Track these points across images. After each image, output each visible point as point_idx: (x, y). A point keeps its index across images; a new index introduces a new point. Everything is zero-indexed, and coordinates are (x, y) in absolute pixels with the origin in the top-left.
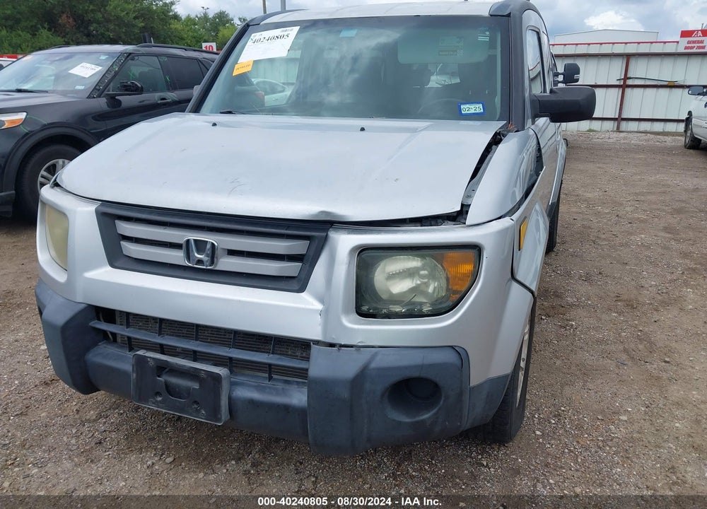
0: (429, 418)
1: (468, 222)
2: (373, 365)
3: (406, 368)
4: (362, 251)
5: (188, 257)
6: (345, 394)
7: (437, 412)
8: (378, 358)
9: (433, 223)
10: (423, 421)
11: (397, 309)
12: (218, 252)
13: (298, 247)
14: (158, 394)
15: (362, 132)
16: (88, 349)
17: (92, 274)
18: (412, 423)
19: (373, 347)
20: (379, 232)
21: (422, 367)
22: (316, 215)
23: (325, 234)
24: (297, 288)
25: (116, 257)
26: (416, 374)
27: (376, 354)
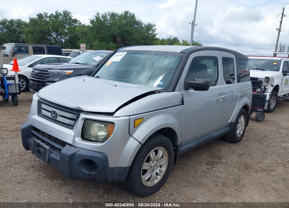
0: (94, 174)
1: (114, 116)
2: (77, 153)
3: (86, 156)
4: (86, 120)
5: (52, 115)
6: (67, 159)
7: (96, 172)
8: (80, 151)
9: (109, 115)
10: (92, 174)
11: (93, 139)
12: (57, 115)
13: (74, 116)
14: (36, 152)
15: (115, 87)
16: (29, 137)
17: (33, 117)
18: (88, 174)
19: (80, 148)
20: (92, 115)
21: (91, 157)
22: (76, 108)
23: (79, 114)
24: (71, 128)
25: (39, 113)
26: (89, 158)
27: (80, 150)
